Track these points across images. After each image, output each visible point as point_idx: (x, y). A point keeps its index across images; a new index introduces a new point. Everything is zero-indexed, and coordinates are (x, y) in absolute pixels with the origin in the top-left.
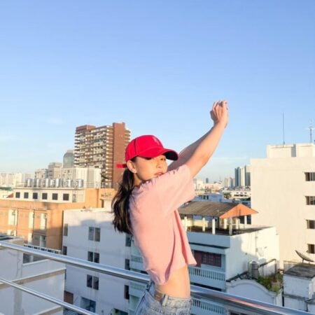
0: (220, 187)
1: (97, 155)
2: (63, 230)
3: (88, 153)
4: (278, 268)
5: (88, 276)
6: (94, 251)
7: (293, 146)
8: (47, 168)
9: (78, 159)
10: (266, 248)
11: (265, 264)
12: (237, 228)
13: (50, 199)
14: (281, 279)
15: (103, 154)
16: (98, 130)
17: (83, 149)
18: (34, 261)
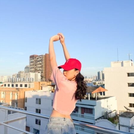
0: (91, 80)
1: (39, 67)
2: (25, 100)
3: (35, 67)
4: (117, 114)
5: (36, 119)
6: (38, 109)
7: (122, 62)
8: (18, 73)
9: (31, 69)
10: (111, 105)
11: (111, 112)
12: (99, 97)
13: (19, 87)
14: (118, 118)
15: (41, 67)
16: (39, 57)
17: (33, 65)
18: (13, 113)
